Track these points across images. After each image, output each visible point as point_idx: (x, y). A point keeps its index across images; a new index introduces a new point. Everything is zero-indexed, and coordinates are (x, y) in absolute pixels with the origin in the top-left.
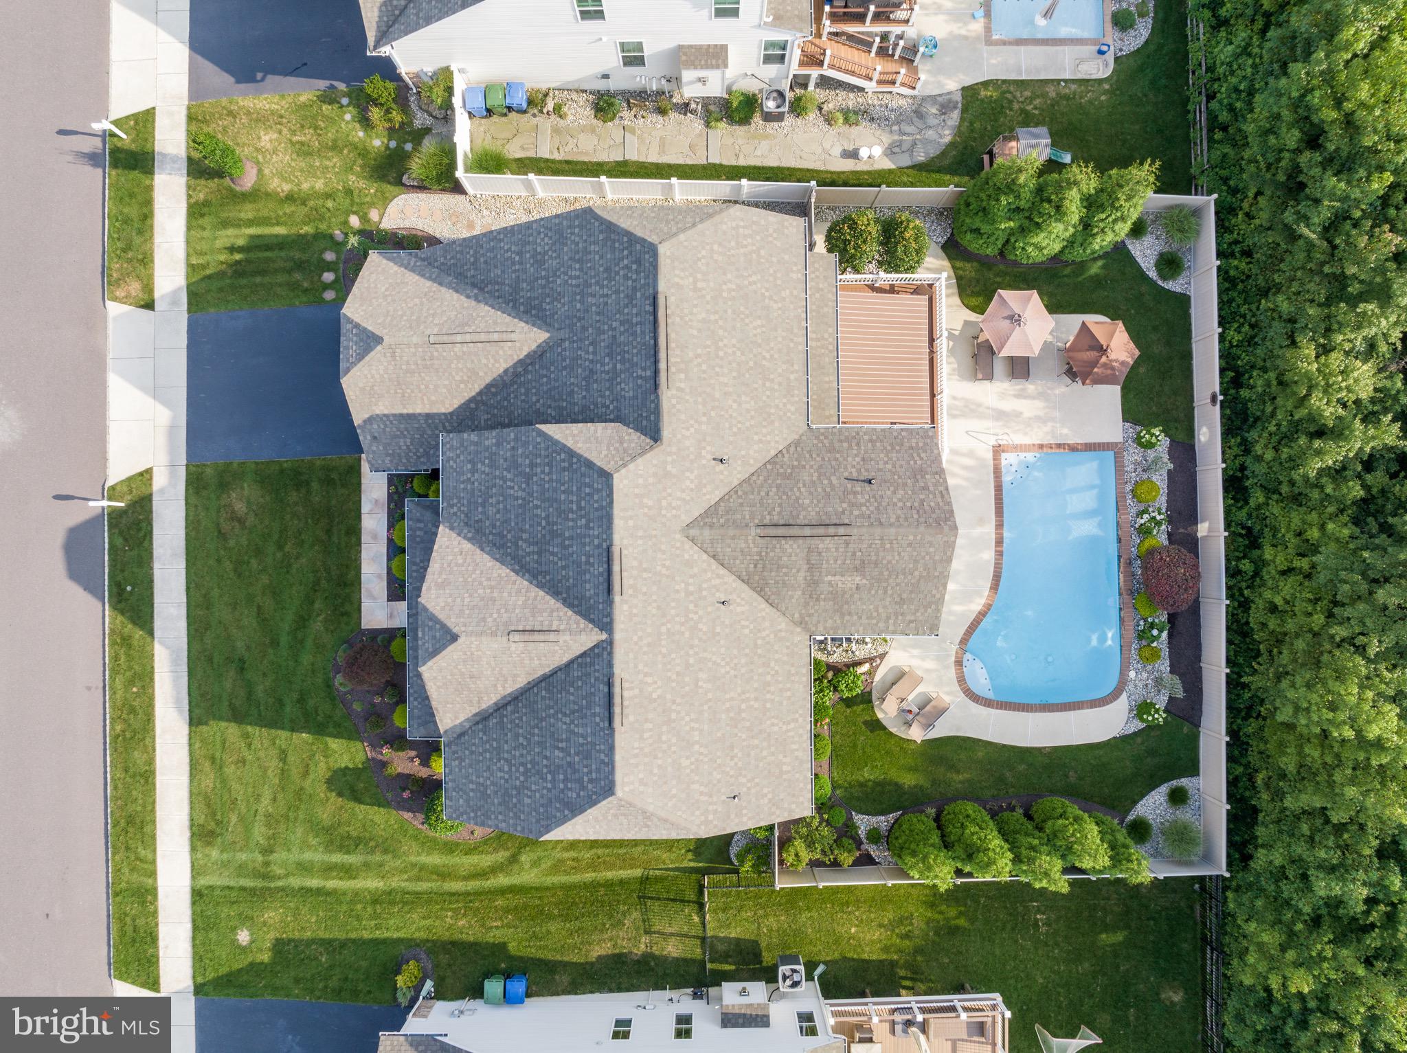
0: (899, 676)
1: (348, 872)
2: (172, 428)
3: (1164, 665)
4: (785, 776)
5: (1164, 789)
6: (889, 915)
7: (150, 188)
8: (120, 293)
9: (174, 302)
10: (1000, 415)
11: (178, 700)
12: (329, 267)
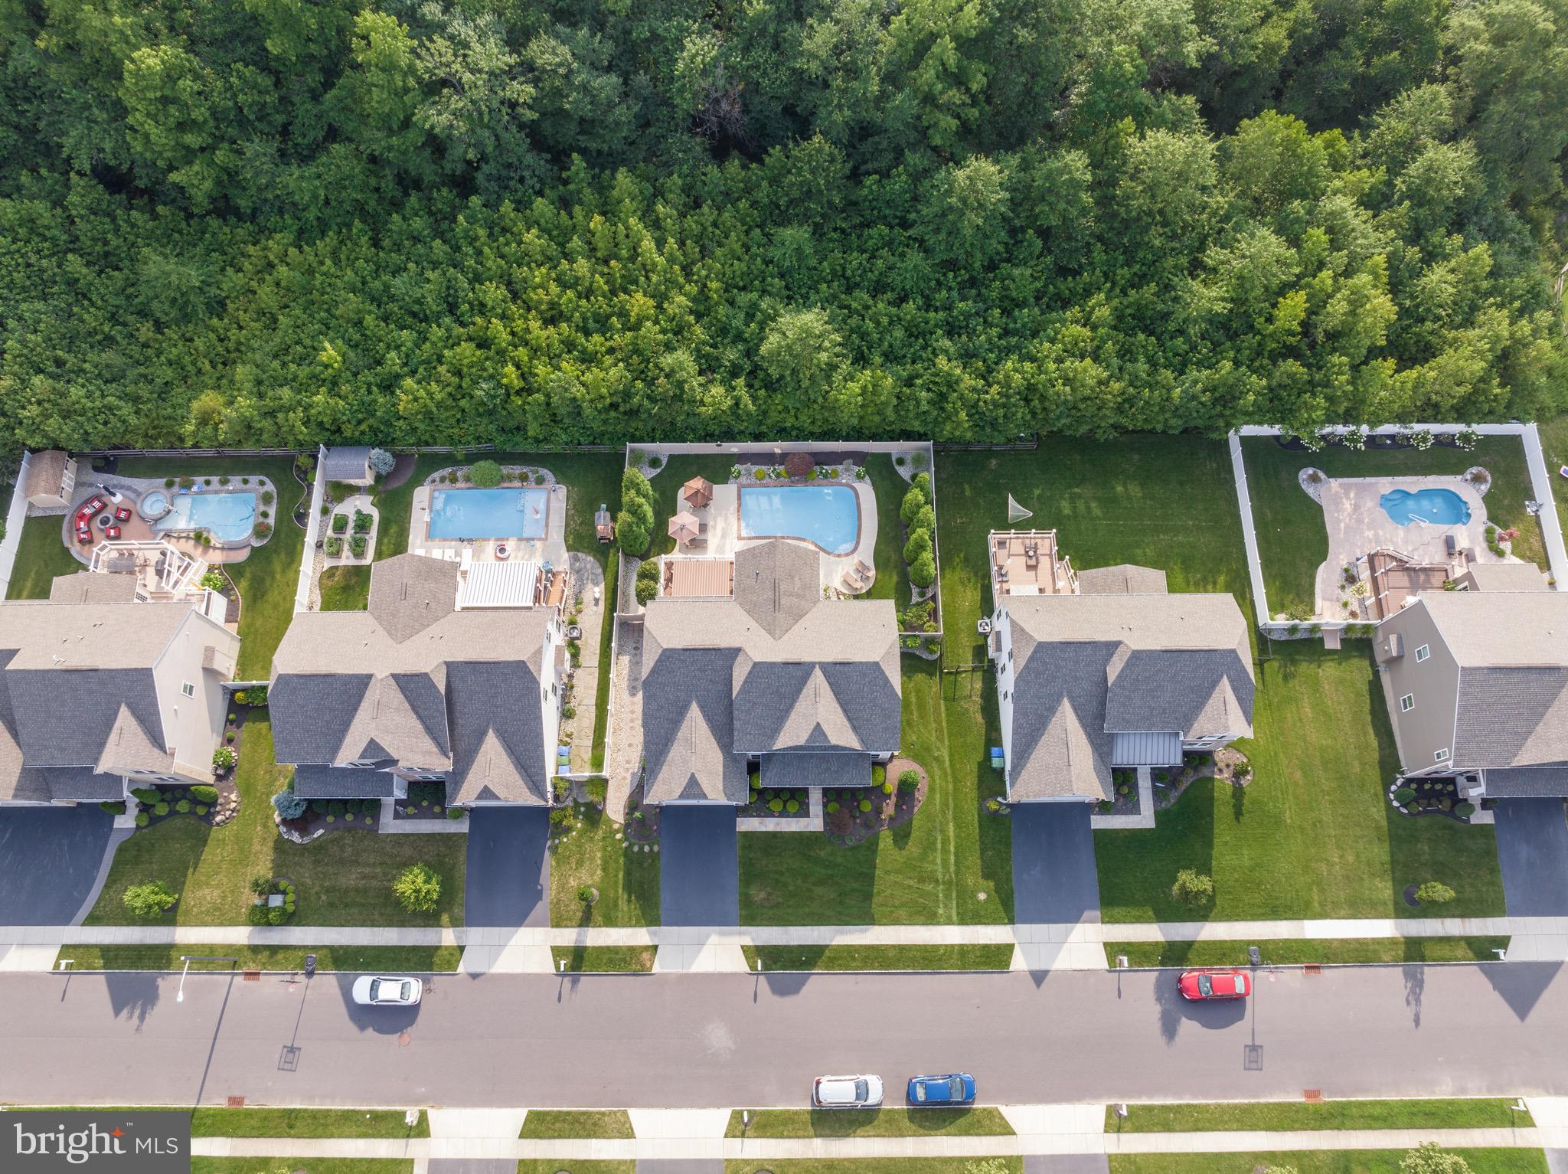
0: (846, 582)
1: (946, 841)
2: (721, 934)
3: (840, 468)
4: (878, 608)
5: (897, 468)
6: (960, 588)
7: (594, 948)
8: (648, 964)
9: (654, 934)
10: (724, 536)
11: (862, 931)
12: (641, 849)
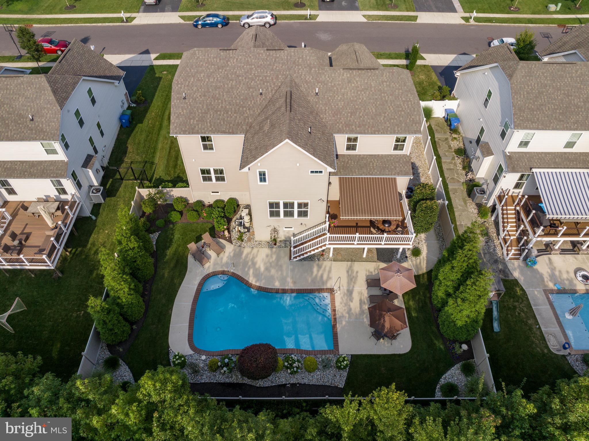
0: (221, 247)
4: (189, 121)
7: (401, 59)
10: (350, 292)
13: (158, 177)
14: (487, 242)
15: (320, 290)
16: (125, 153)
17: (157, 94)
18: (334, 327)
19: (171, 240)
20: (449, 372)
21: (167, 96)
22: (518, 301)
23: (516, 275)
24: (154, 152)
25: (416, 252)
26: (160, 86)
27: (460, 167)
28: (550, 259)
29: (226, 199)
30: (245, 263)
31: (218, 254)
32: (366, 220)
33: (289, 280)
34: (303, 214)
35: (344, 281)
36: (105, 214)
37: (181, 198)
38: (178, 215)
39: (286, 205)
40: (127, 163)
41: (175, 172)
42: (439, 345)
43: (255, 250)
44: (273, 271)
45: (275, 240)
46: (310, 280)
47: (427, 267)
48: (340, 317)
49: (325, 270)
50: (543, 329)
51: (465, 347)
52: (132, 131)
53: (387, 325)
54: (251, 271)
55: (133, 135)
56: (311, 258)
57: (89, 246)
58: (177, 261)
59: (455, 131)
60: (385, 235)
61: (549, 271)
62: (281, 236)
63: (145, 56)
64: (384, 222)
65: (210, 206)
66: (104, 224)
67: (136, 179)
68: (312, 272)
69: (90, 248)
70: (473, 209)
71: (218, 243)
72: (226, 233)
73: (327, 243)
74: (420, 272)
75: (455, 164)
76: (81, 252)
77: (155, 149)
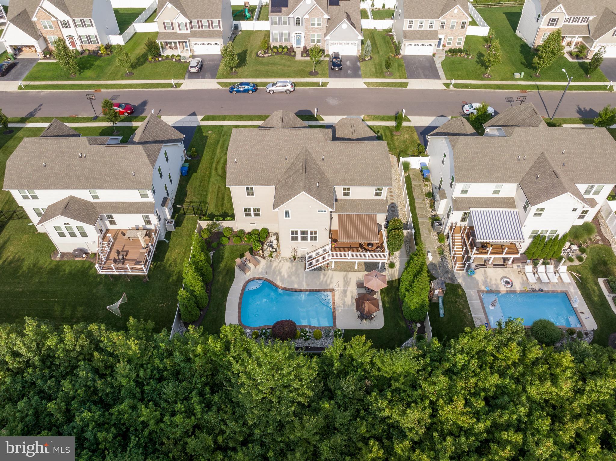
0: (257, 262)
4: (238, 177)
7: (391, 121)
8: (366, 117)
9: (365, 124)
10: (345, 292)
13: (210, 213)
14: (442, 259)
15: (325, 290)
16: (185, 195)
17: (205, 149)
18: (334, 313)
19: (223, 257)
20: (408, 341)
21: (213, 151)
22: (459, 298)
23: (460, 281)
24: (206, 195)
25: (392, 265)
26: (207, 143)
27: (428, 206)
28: (485, 271)
29: (260, 229)
30: (274, 272)
31: (256, 266)
32: (355, 243)
33: (304, 284)
34: (314, 239)
35: (341, 284)
36: (174, 239)
37: (229, 228)
38: (227, 239)
39: (302, 233)
40: (187, 202)
41: (222, 209)
42: (403, 324)
43: (281, 264)
44: (293, 278)
45: (295, 257)
46: (318, 284)
47: (398, 275)
48: (338, 307)
49: (328, 277)
50: (473, 315)
51: (419, 325)
52: (189, 178)
53: (366, 309)
54: (278, 278)
55: (190, 181)
56: (319, 269)
57: (165, 261)
58: (228, 271)
59: (427, 179)
60: (368, 253)
61: (483, 279)
62: (299, 254)
63: (193, 117)
64: (369, 244)
65: (249, 233)
66: (174, 246)
67: (195, 214)
68: (320, 279)
69: (166, 262)
70: (434, 236)
71: (255, 259)
72: (261, 252)
73: (330, 258)
74: (394, 279)
75: (425, 204)
76: (160, 265)
77: (207, 192)
